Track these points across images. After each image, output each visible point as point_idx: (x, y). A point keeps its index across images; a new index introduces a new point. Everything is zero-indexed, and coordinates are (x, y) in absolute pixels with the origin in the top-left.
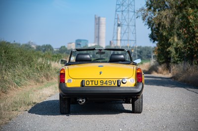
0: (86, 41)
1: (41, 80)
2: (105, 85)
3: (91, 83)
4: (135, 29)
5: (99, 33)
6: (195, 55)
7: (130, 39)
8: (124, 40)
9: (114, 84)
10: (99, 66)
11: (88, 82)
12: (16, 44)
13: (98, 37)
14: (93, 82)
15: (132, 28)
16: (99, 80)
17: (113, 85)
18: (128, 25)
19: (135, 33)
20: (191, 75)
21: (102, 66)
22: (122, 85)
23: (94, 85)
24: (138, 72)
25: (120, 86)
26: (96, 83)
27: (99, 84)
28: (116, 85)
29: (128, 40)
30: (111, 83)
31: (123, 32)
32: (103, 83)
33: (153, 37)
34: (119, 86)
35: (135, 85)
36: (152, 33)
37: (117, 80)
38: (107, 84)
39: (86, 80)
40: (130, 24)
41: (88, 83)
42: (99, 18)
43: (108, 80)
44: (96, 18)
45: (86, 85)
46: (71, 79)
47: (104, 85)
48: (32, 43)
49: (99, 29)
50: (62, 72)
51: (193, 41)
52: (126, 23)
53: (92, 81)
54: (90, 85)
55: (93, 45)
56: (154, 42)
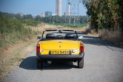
0: (51, 13)
2: (63, 54)
3: (54, 52)
4: (78, 7)
5: (58, 8)
6: (112, 26)
10: (59, 42)
13: (57, 10)
16: (59, 51)
17: (67, 53)
18: (74, 5)
19: (78, 9)
20: (109, 37)
21: (61, 42)
22: (72, 53)
23: (56, 53)
24: (81, 46)
26: (58, 53)
28: (69, 53)
29: (74, 13)
33: (88, 14)
34: (70, 54)
35: (80, 54)
36: (88, 11)
37: (69, 51)
38: (64, 53)
39: (52, 51)
40: (76, 4)
43: (64, 51)
45: (52, 54)
46: (43, 50)
47: (62, 54)
49: (58, 6)
50: (38, 46)
51: (111, 18)
53: (55, 51)
54: (54, 53)
55: (55, 15)
56: (89, 16)
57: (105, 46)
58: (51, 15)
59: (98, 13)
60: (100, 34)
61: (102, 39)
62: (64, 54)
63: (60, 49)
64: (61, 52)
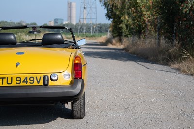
2: (24, 84)
4: (96, 10)
5: (71, 14)
6: (143, 31)
7: (92, 18)
8: (88, 19)
9: (39, 83)
10: (18, 54)
12: (11, 23)
13: (70, 17)
14: (5, 80)
15: (94, 10)
16: (15, 77)
17: (36, 84)
18: (91, 8)
19: (96, 14)
20: (140, 47)
21: (22, 53)
22: (51, 83)
23: (5, 84)
24: (77, 62)
25: (47, 85)
26: (9, 82)
27: (14, 84)
28: (41, 83)
29: (91, 19)
30: (33, 80)
32: (20, 80)
33: (108, 16)
34: (45, 85)
35: (72, 83)
36: (108, 12)
37: (42, 75)
38: (27, 82)
40: (92, 7)
42: (71, 3)
43: (29, 76)
44: (68, 4)
47: (22, 84)
48: (23, 22)
49: (71, 11)
51: (140, 19)
52: (89, 6)
53: (3, 78)
55: (67, 22)
56: (109, 19)
57: (134, 62)
58: (62, 23)
59: (123, 15)
60: (126, 45)
61: (128, 51)
62: (28, 84)
64: (18, 79)
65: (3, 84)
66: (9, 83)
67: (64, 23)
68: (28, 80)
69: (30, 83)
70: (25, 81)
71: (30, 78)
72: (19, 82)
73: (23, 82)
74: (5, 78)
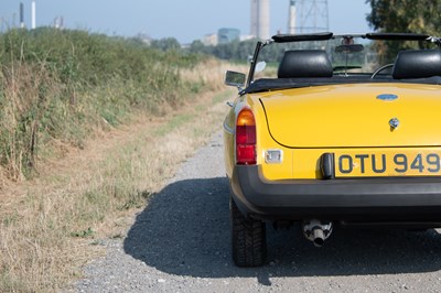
0: (237, 31)
1: (160, 108)
2: (416, 173)
3: (357, 164)
4: (326, 8)
5: (258, 17)
7: (318, 26)
8: (308, 29)
10: (382, 97)
11: (346, 162)
13: (256, 25)
14: (368, 162)
15: (322, 6)
16: (390, 153)
18: (314, 2)
19: (327, 16)
21: (393, 97)
23: (369, 173)
26: (379, 166)
27: (391, 171)
29: (315, 27)
30: (437, 163)
31: (305, 14)
32: (405, 163)
33: (373, 20)
38: (421, 168)
39: (338, 153)
41: (346, 167)
43: (424, 152)
45: (338, 174)
46: (278, 148)
47: (411, 172)
49: (258, 10)
50: (243, 121)
53: (362, 157)
54: (356, 172)
55: (249, 37)
56: (376, 29)
58: (237, 39)
59: (413, 17)
62: (425, 173)
63: (396, 138)
64: (400, 159)
65: (363, 172)
66: (377, 168)
67: (242, 39)
68: (424, 163)
69: (429, 169)
70: (417, 164)
71: (428, 157)
72: (402, 167)
73: (413, 167)
74: (367, 156)
